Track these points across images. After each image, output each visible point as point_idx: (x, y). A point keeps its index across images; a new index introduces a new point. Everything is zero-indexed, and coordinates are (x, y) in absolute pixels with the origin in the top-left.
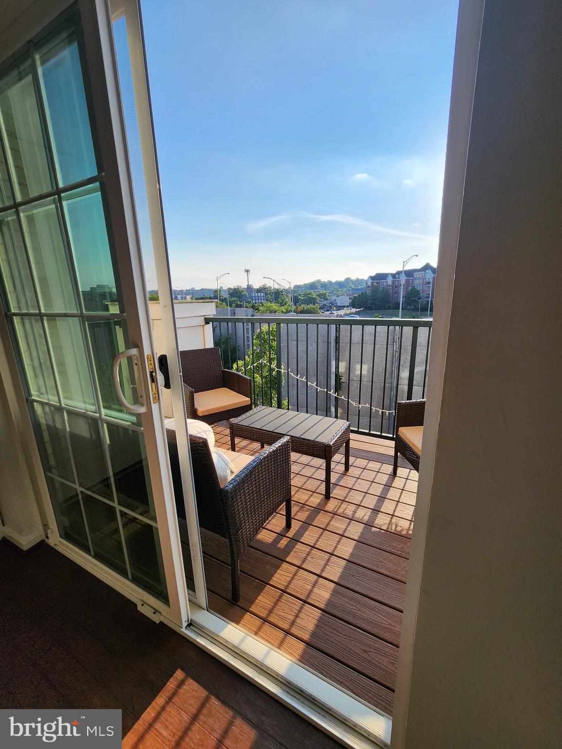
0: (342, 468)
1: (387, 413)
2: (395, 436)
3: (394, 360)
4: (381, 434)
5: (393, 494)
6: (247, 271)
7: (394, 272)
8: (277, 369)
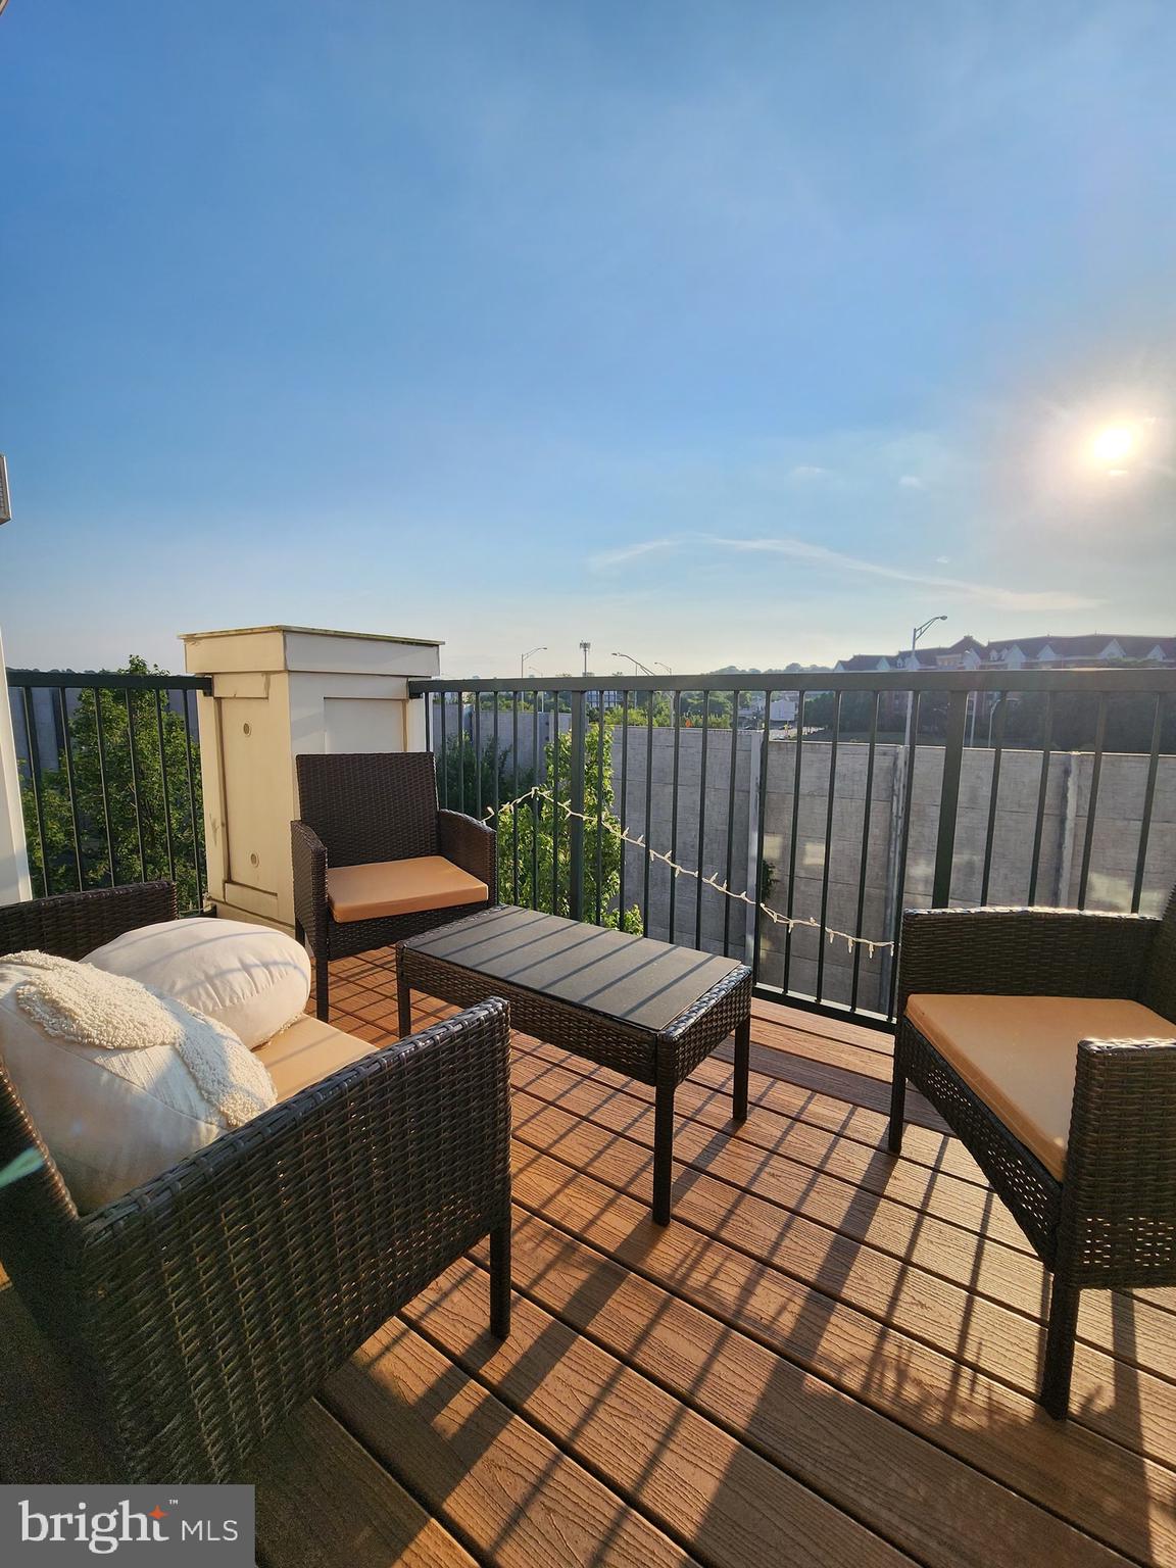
0: (722, 1110)
1: (871, 949)
2: (894, 1021)
3: (894, 836)
4: (853, 1009)
5: (888, 1227)
6: (585, 646)
7: (893, 653)
8: (570, 812)
